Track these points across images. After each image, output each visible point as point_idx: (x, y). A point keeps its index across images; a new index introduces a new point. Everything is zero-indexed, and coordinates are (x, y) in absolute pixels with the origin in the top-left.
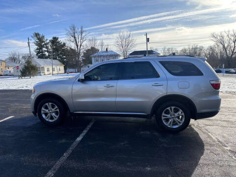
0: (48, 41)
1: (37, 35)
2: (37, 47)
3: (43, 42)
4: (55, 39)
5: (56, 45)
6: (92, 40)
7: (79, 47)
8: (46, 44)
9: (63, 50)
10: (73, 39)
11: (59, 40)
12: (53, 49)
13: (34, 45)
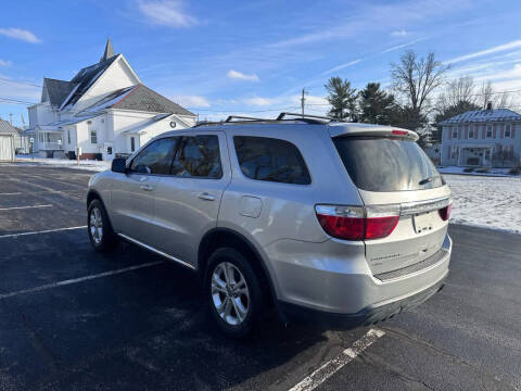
0: (356, 94)
1: (336, 82)
2: (331, 107)
3: (345, 96)
4: (373, 87)
5: (371, 102)
6: (460, 84)
7: (418, 104)
8: (350, 100)
9: (387, 112)
10: (405, 85)
11: (381, 89)
12: (365, 109)
13: (327, 102)
